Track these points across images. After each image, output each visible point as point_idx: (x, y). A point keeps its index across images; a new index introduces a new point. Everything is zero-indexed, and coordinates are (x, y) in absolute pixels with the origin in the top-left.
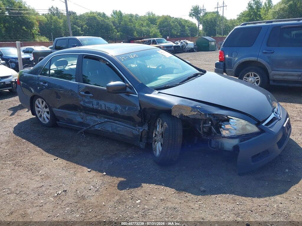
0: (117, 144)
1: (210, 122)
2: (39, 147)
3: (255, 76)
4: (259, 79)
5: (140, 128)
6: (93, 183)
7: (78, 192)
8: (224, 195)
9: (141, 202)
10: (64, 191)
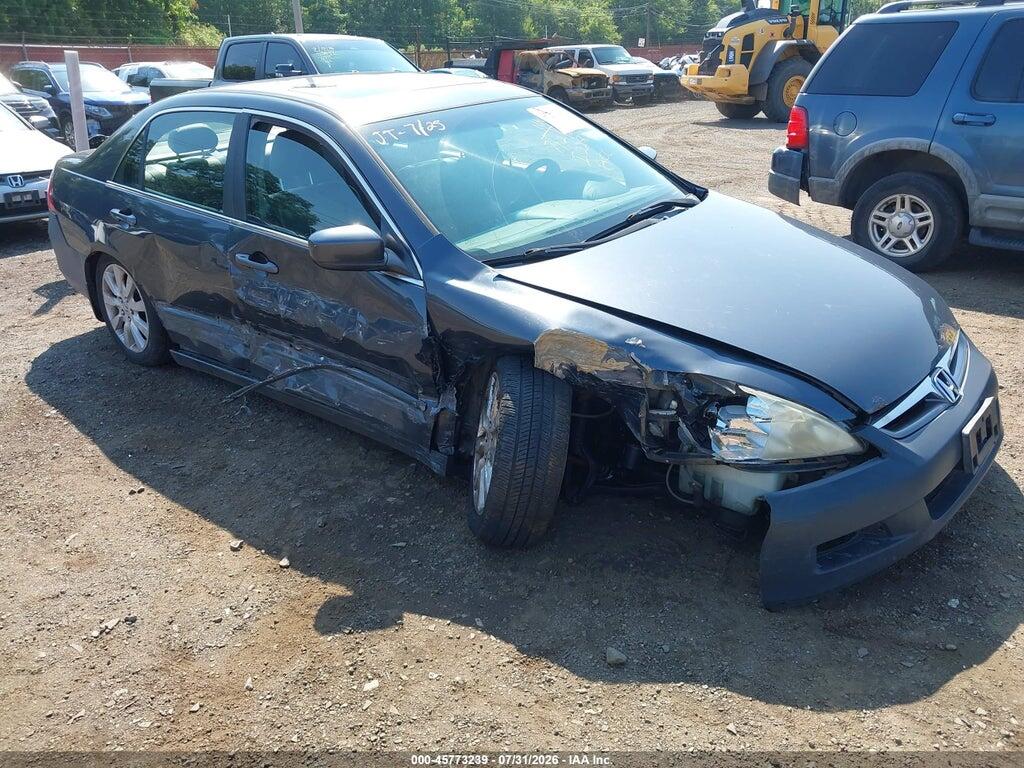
0: (361, 449)
1: (674, 404)
2: (95, 441)
3: (916, 208)
4: (931, 221)
5: (431, 401)
6: (234, 598)
7: (175, 627)
8: (689, 688)
9: (380, 688)
10: (127, 620)
